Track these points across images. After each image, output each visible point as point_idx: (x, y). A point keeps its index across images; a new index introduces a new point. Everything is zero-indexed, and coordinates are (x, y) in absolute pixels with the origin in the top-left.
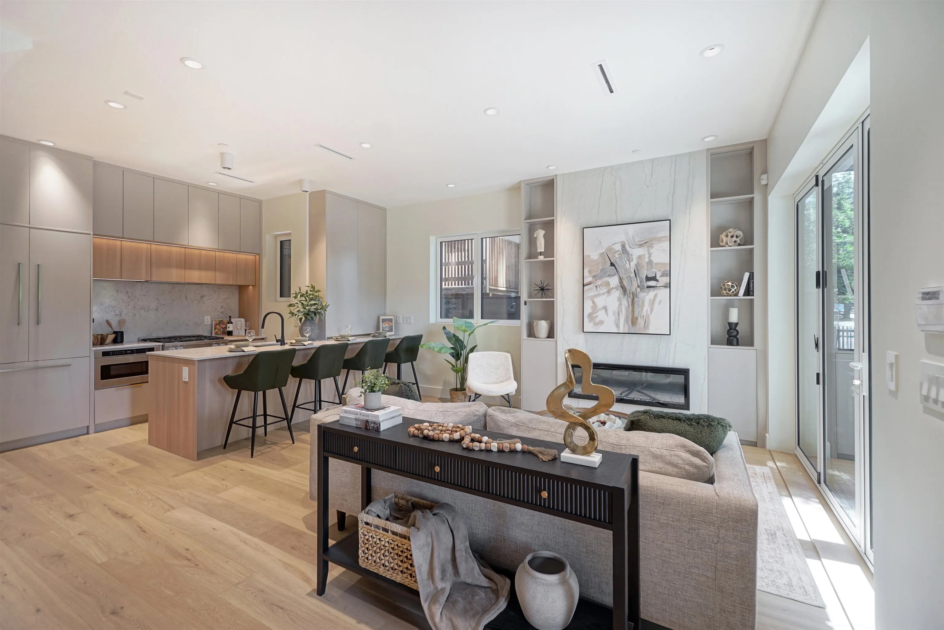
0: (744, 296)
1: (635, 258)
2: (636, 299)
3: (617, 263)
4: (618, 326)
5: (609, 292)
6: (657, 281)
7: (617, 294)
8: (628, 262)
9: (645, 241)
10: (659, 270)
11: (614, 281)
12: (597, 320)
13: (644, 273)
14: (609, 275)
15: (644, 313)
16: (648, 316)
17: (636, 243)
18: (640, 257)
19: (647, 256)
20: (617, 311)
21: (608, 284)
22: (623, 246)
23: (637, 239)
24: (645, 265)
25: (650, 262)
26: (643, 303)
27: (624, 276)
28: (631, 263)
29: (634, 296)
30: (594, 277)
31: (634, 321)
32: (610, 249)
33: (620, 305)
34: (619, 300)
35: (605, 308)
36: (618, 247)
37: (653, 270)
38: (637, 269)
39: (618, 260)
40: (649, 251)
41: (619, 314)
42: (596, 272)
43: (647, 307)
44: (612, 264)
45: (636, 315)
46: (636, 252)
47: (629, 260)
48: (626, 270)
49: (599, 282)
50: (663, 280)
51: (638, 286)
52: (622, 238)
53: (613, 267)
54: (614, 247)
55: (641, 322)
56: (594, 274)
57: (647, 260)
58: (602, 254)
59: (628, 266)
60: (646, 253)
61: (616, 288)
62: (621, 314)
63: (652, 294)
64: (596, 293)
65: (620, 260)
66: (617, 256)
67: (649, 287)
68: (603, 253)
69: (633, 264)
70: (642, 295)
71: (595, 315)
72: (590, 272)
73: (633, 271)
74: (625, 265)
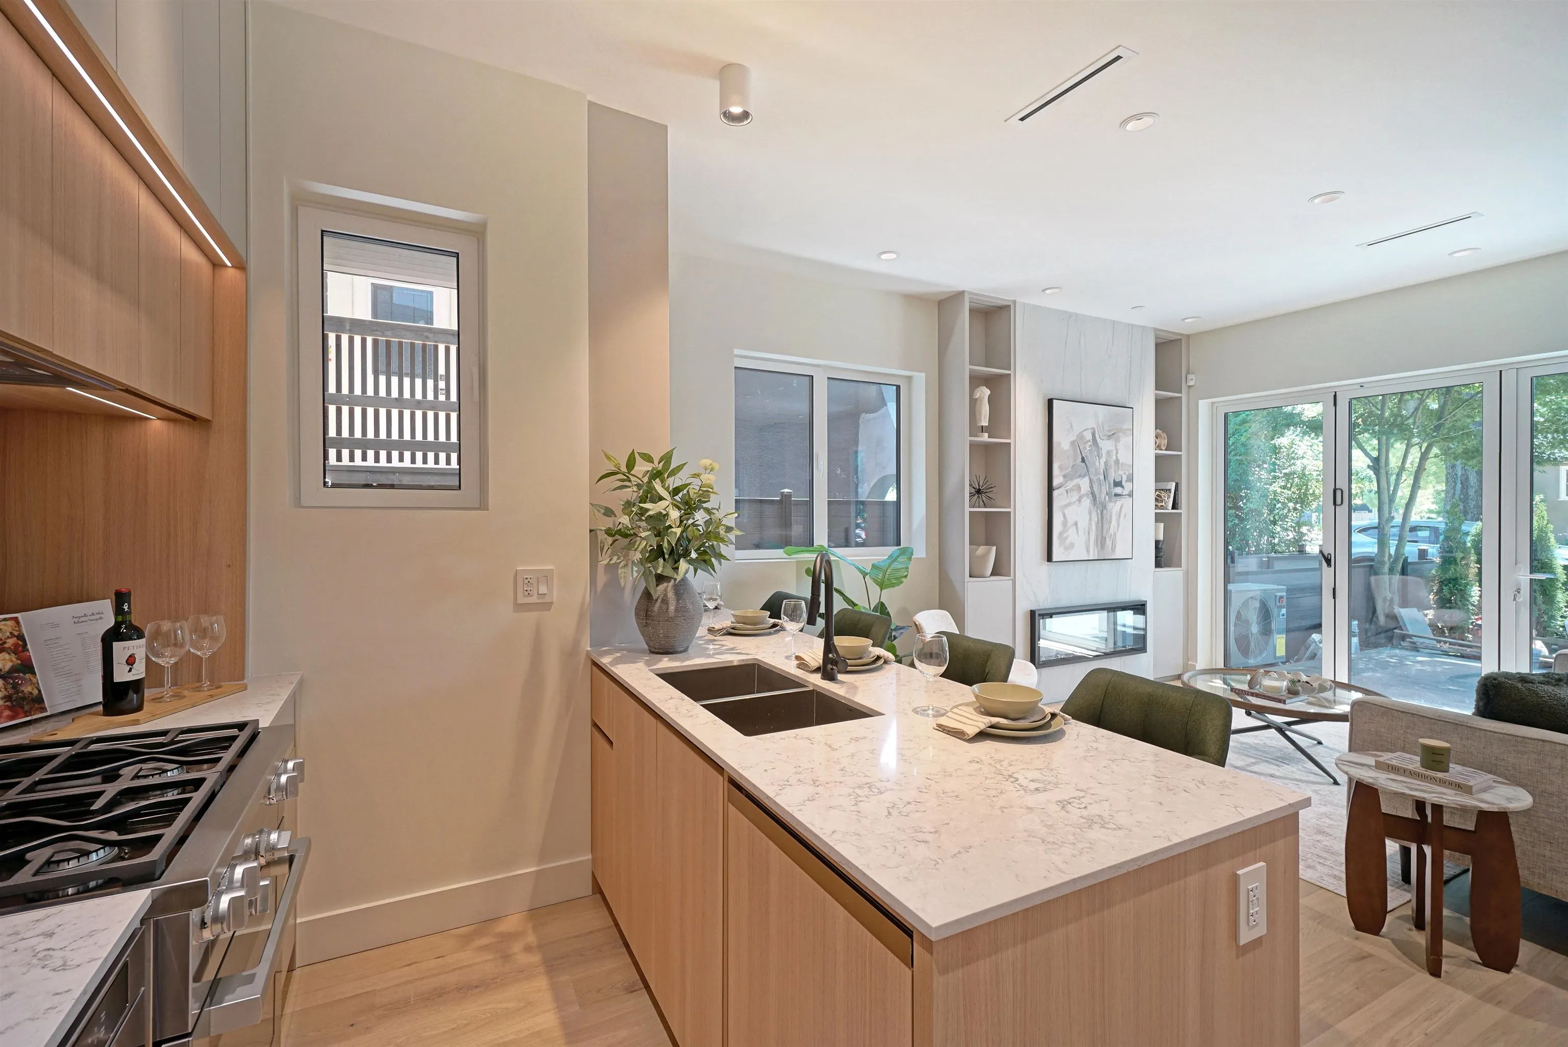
0: (1172, 509)
1: (1104, 452)
2: (1105, 512)
3: (1087, 458)
4: (1088, 551)
5: (1079, 500)
6: (1123, 487)
7: (1087, 502)
8: (1097, 458)
9: (1113, 432)
10: (1125, 474)
11: (1084, 483)
12: (1068, 542)
13: (1112, 476)
14: (1080, 476)
15: (1112, 531)
16: (1115, 534)
17: (1106, 432)
18: (1109, 453)
19: (1114, 452)
20: (1087, 529)
21: (1078, 488)
22: (1094, 435)
23: (1106, 428)
24: (1113, 463)
25: (1117, 462)
26: (1111, 516)
27: (1095, 478)
28: (1101, 460)
29: (1104, 507)
30: (1065, 476)
31: (1101, 541)
32: (1081, 436)
33: (1090, 519)
34: (1090, 513)
35: (1076, 524)
36: (1088, 436)
37: (1120, 472)
38: (1106, 469)
39: (1089, 456)
40: (1116, 446)
41: (1089, 533)
42: (1067, 469)
43: (1114, 522)
44: (1083, 460)
45: (1104, 535)
46: (1106, 445)
47: (1098, 456)
48: (1096, 469)
49: (1070, 485)
50: (1128, 486)
51: (1107, 494)
52: (1091, 423)
53: (1084, 464)
54: (1085, 433)
55: (1109, 543)
56: (1065, 472)
57: (1114, 458)
58: (1073, 443)
59: (1097, 464)
60: (1114, 448)
61: (1087, 495)
62: (1091, 533)
63: (1119, 504)
64: (1067, 501)
65: (1091, 453)
66: (1088, 448)
67: (1116, 495)
68: (1074, 441)
69: (1103, 460)
70: (1110, 505)
71: (1065, 535)
72: (1061, 468)
73: (1102, 471)
74: (1094, 464)
